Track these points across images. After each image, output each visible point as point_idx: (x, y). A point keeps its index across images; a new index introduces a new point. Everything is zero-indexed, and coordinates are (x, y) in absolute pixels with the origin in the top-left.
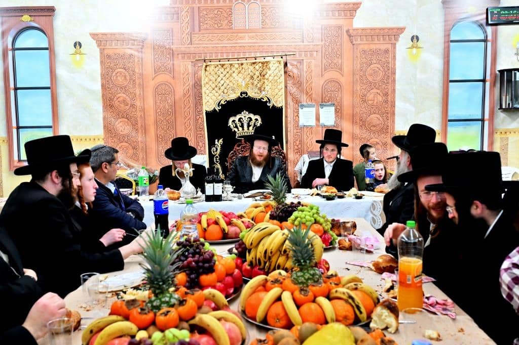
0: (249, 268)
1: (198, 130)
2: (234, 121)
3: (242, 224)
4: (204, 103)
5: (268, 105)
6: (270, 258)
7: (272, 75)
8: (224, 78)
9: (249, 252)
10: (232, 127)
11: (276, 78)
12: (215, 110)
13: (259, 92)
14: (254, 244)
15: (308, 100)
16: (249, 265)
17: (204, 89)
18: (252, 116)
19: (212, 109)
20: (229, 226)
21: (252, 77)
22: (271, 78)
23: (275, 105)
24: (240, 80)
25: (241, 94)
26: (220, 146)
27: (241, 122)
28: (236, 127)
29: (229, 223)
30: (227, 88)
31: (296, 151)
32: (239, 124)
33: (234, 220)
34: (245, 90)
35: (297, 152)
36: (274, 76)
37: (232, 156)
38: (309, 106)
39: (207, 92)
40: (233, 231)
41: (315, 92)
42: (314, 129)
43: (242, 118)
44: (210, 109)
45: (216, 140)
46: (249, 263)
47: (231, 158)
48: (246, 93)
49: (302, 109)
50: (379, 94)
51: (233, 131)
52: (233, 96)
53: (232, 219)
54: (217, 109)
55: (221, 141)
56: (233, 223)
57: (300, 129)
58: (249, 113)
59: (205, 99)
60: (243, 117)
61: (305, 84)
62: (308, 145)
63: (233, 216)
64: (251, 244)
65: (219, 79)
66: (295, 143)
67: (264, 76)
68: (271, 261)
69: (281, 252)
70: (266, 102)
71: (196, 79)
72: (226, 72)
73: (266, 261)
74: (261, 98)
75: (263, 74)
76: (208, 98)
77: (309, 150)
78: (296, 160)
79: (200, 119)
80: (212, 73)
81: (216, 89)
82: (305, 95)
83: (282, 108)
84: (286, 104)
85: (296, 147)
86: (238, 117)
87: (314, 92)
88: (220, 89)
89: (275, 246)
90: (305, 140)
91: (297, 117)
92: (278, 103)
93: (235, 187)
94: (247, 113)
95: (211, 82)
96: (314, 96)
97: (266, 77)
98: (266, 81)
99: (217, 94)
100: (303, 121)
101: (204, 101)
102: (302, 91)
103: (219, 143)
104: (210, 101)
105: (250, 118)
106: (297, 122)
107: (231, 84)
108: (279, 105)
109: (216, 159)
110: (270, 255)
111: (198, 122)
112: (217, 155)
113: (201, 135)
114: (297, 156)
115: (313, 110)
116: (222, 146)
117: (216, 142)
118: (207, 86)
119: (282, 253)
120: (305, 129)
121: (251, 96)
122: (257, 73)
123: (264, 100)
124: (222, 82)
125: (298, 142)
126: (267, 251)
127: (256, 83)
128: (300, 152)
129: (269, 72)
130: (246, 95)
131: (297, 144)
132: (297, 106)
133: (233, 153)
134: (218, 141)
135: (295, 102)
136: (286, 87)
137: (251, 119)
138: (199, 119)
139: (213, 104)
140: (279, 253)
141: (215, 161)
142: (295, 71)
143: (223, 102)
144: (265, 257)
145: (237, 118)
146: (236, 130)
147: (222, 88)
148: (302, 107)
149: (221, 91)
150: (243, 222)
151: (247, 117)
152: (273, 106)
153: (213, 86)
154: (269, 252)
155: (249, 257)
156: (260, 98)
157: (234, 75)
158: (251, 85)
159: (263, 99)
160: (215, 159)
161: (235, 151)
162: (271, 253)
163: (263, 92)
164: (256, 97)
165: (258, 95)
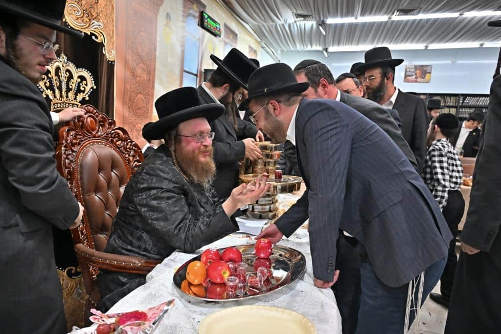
5: (104, 52)
10: (41, 84)
13: (86, 19)
18: (71, 67)
23: (107, 55)
27: (59, 77)
32: (56, 83)
43: (60, 69)
50: (145, 71)
60: (61, 66)
74: (92, 34)
83: (114, 65)
86: (55, 63)
94: (65, 58)
105: (70, 72)
108: (111, 58)
121: (69, 22)
137: (71, 75)
145: (53, 67)
146: (51, 95)
156: (88, 32)
159: (96, 37)
163: (95, 21)
164: (80, 29)
165: (83, 24)
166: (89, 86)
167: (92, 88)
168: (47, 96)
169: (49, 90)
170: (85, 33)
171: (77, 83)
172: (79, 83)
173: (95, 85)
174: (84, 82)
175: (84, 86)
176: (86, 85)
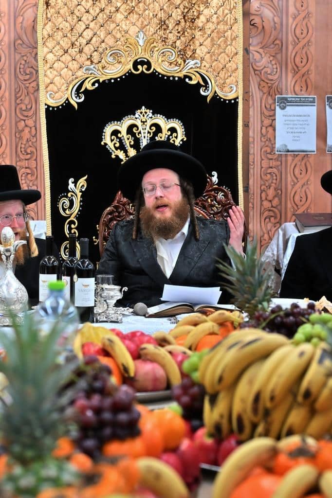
0: (209, 441)
1: (22, 157)
2: (115, 133)
3: (169, 356)
4: (42, 87)
5: (202, 93)
6: (267, 413)
7: (214, 19)
8: (92, 25)
9: (213, 400)
10: (111, 145)
11: (221, 27)
12: (68, 104)
13: (180, 61)
14: (228, 379)
15: (297, 88)
16: (211, 435)
17: (42, 51)
18: (160, 120)
19: (62, 101)
20: (138, 362)
21: (163, 24)
22: (210, 26)
23: (220, 94)
24: (133, 30)
25: (136, 64)
26: (79, 194)
27: (133, 135)
28: (122, 147)
29: (137, 356)
30: (101, 50)
31: (266, 214)
32: (128, 141)
33: (150, 348)
34: (147, 56)
35: (269, 217)
36: (218, 24)
37: (111, 220)
38: (301, 102)
39: (50, 57)
40: (146, 374)
41: (317, 67)
42: (311, 160)
43: (136, 126)
44: (56, 102)
45: (71, 180)
46: (213, 430)
47: (107, 225)
48: (149, 64)
49: (283, 108)
51: (113, 156)
52: (115, 71)
53: (144, 346)
54: (74, 102)
55: (82, 181)
56: (146, 354)
57: (276, 160)
58: (153, 114)
59: (45, 75)
60: (139, 123)
61: (290, 47)
62: (297, 198)
63: (146, 339)
64: (221, 379)
65: (81, 26)
66: (263, 195)
67: (193, 21)
68: (269, 419)
69: (295, 396)
70: (198, 85)
71: (19, 30)
72: (98, 11)
73: (255, 420)
74: (186, 76)
75: (190, 15)
76: (51, 74)
77: (299, 212)
78: (266, 236)
79: (27, 130)
80: (62, 12)
81: (73, 51)
82: (290, 75)
83: (236, 103)
84: (246, 92)
85: (266, 204)
86: (127, 122)
87: (313, 68)
88: (81, 51)
89: (282, 380)
90: (289, 187)
91: (270, 130)
92: (227, 89)
93: (126, 289)
94: (150, 112)
95: (60, 33)
96: (312, 76)
97: (200, 22)
98: (198, 34)
99: (74, 65)
100: (283, 139)
101: (43, 81)
102: (283, 64)
103: (77, 187)
104: (57, 80)
105: (157, 126)
106: (271, 141)
107: (110, 41)
108: (231, 96)
109: (70, 229)
110: (269, 404)
111: (21, 138)
112: (72, 218)
113: (28, 171)
114: (269, 226)
115: (312, 111)
116: (84, 194)
117: (71, 186)
118: (51, 44)
119: (300, 399)
120: (290, 159)
121: (159, 70)
122: (177, 15)
123: (193, 82)
124: (88, 34)
125: (271, 192)
126: (262, 396)
127: (172, 37)
128: (275, 218)
129: (206, 12)
130: (148, 69)
131: (270, 198)
132: (270, 101)
133: (110, 213)
134: (75, 183)
135: (266, 90)
136: (246, 51)
137: (159, 129)
138: (23, 130)
139: (64, 88)
140: (290, 399)
141: (67, 231)
142: (268, 13)
143: (88, 86)
144: (255, 410)
145: (123, 127)
146: (122, 155)
147: (88, 50)
148: (284, 103)
149: (84, 57)
150: (170, 353)
151: (149, 123)
152: (215, 97)
153: (65, 44)
154: (266, 395)
155: (211, 415)
156: (181, 75)
157: (119, 17)
158: (160, 45)
159: (191, 79)
160: (66, 227)
161: (116, 207)
162: (272, 398)
163: (189, 60)
164: (173, 74)
165: (177, 68)
166: (180, 138)
167: (182, 140)
168: (117, 156)
169: (119, 150)
170: (179, 77)
171: (167, 136)
172: (169, 136)
173: (185, 136)
174: (175, 135)
175: (174, 139)
176: (176, 137)
